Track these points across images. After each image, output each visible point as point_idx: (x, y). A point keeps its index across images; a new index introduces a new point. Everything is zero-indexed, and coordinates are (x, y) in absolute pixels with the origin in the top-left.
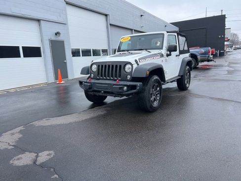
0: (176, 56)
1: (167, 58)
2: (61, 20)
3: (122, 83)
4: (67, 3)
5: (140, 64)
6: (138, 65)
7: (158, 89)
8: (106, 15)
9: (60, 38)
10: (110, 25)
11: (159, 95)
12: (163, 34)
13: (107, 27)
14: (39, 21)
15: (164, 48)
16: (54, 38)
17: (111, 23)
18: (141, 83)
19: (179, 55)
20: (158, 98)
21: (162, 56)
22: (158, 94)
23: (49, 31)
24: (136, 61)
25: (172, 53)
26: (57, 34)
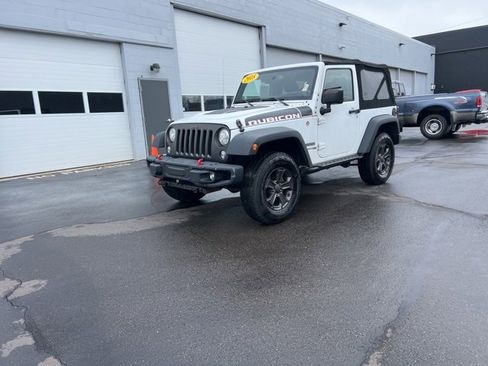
0: (350, 112)
1: (321, 117)
2: (162, 41)
3: (207, 165)
4: (177, 7)
5: (247, 129)
6: (242, 131)
7: (289, 179)
8: (259, 28)
9: (160, 76)
10: (267, 46)
11: (291, 192)
12: (316, 68)
13: (261, 51)
14: (119, 44)
15: (315, 96)
16: (147, 76)
17: (269, 43)
18: (240, 167)
19: (358, 111)
20: (289, 198)
21: (307, 112)
22: (289, 189)
23: (139, 62)
24: (239, 123)
25: (332, 106)
26: (155, 67)
